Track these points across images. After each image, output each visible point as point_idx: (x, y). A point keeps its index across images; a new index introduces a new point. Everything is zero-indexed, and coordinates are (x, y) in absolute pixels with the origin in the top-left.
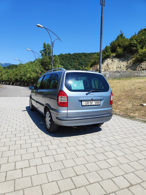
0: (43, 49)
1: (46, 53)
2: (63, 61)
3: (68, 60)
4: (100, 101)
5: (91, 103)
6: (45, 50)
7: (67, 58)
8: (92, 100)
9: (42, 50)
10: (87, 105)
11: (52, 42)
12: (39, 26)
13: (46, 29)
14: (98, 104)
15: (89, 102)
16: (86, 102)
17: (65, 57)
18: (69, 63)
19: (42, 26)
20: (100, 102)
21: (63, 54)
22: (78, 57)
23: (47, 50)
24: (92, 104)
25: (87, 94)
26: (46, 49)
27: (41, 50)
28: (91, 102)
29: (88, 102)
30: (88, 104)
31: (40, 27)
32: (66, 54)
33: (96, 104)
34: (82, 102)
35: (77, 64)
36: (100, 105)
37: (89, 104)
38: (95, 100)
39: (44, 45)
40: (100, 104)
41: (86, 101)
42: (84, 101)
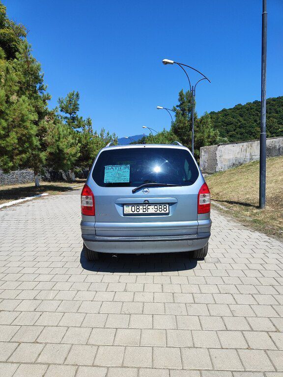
0: (179, 103)
1: (183, 110)
2: (241, 119)
3: (254, 115)
4: (168, 206)
5: (144, 210)
6: (181, 104)
7: (252, 110)
8: (147, 203)
9: (177, 106)
10: (136, 212)
11: (191, 87)
12: (166, 63)
13: (179, 64)
14: (163, 212)
15: (141, 207)
16: (133, 207)
17: (248, 110)
18: (256, 121)
19: (172, 62)
20: (167, 208)
21: (243, 105)
22: (276, 107)
23: (186, 104)
24: (146, 212)
25: (134, 192)
26: (183, 103)
27: (175, 106)
28: (145, 207)
29: (138, 207)
30: (138, 210)
31: (169, 63)
32: (249, 104)
33: (158, 212)
34: (125, 207)
35: (275, 120)
36: (168, 214)
37: (141, 212)
38: (155, 204)
39: (181, 95)
40: (167, 212)
41: (133, 204)
42: (128, 204)
